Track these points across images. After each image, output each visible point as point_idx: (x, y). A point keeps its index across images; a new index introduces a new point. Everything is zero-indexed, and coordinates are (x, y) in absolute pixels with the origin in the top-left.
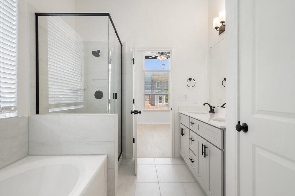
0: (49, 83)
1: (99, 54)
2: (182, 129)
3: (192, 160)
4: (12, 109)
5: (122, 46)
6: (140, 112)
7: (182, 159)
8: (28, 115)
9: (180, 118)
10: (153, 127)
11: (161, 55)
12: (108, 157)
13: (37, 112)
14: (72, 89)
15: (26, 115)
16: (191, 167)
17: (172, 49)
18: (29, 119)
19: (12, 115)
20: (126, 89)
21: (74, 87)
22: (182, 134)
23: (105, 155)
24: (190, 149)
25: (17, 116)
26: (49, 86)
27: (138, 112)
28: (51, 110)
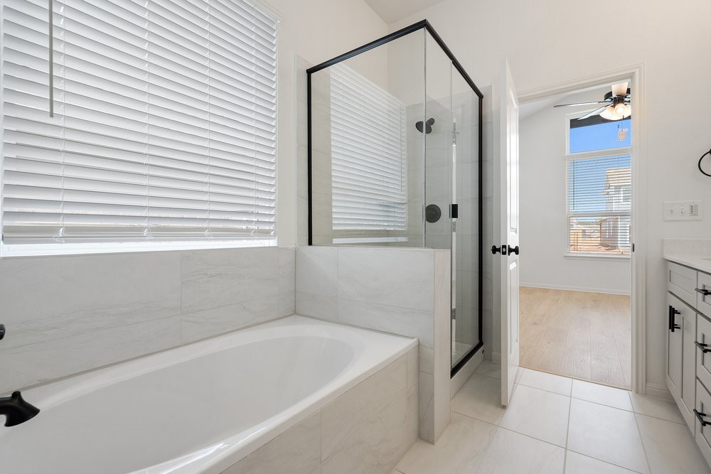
0: (334, 191)
1: (432, 126)
2: (673, 312)
3: (705, 419)
4: (272, 233)
5: (481, 96)
6: (516, 251)
7: (672, 404)
8: (294, 246)
9: (668, 276)
10: (594, 301)
11: (614, 106)
12: (419, 346)
13: (310, 243)
14: (381, 203)
15: (292, 246)
16: (700, 438)
17: (637, 71)
18: (296, 252)
19: (272, 243)
20: (492, 197)
21: (385, 199)
22: (672, 326)
23: (413, 338)
24: (697, 378)
25: (276, 245)
26: (334, 198)
27: (511, 250)
28: (336, 241)
